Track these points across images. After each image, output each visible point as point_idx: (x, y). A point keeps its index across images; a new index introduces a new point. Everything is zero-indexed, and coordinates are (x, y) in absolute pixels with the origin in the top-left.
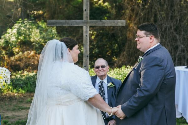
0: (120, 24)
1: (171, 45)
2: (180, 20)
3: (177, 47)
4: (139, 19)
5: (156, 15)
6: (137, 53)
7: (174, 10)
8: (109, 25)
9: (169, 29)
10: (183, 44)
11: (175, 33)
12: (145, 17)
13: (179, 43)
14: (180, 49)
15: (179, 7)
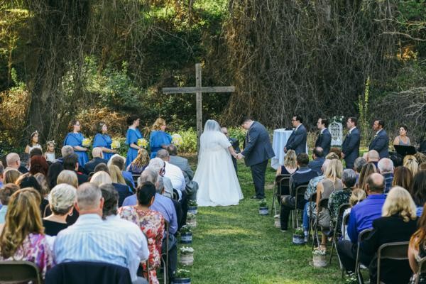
0: (230, 90)
1: (289, 98)
2: (299, 65)
3: (296, 100)
4: (247, 66)
5: (268, 60)
6: (244, 109)
7: (292, 53)
8: (220, 91)
9: (285, 78)
10: (303, 95)
11: (293, 83)
12: (254, 63)
13: (298, 95)
14: (299, 102)
15: (297, 48)
